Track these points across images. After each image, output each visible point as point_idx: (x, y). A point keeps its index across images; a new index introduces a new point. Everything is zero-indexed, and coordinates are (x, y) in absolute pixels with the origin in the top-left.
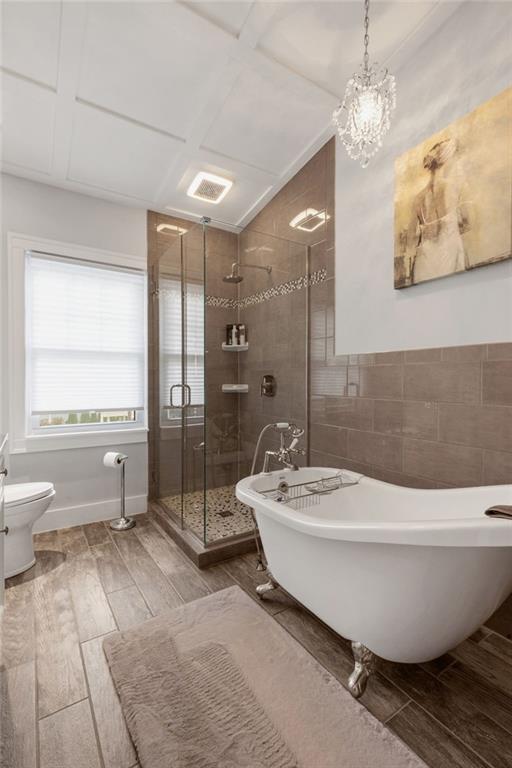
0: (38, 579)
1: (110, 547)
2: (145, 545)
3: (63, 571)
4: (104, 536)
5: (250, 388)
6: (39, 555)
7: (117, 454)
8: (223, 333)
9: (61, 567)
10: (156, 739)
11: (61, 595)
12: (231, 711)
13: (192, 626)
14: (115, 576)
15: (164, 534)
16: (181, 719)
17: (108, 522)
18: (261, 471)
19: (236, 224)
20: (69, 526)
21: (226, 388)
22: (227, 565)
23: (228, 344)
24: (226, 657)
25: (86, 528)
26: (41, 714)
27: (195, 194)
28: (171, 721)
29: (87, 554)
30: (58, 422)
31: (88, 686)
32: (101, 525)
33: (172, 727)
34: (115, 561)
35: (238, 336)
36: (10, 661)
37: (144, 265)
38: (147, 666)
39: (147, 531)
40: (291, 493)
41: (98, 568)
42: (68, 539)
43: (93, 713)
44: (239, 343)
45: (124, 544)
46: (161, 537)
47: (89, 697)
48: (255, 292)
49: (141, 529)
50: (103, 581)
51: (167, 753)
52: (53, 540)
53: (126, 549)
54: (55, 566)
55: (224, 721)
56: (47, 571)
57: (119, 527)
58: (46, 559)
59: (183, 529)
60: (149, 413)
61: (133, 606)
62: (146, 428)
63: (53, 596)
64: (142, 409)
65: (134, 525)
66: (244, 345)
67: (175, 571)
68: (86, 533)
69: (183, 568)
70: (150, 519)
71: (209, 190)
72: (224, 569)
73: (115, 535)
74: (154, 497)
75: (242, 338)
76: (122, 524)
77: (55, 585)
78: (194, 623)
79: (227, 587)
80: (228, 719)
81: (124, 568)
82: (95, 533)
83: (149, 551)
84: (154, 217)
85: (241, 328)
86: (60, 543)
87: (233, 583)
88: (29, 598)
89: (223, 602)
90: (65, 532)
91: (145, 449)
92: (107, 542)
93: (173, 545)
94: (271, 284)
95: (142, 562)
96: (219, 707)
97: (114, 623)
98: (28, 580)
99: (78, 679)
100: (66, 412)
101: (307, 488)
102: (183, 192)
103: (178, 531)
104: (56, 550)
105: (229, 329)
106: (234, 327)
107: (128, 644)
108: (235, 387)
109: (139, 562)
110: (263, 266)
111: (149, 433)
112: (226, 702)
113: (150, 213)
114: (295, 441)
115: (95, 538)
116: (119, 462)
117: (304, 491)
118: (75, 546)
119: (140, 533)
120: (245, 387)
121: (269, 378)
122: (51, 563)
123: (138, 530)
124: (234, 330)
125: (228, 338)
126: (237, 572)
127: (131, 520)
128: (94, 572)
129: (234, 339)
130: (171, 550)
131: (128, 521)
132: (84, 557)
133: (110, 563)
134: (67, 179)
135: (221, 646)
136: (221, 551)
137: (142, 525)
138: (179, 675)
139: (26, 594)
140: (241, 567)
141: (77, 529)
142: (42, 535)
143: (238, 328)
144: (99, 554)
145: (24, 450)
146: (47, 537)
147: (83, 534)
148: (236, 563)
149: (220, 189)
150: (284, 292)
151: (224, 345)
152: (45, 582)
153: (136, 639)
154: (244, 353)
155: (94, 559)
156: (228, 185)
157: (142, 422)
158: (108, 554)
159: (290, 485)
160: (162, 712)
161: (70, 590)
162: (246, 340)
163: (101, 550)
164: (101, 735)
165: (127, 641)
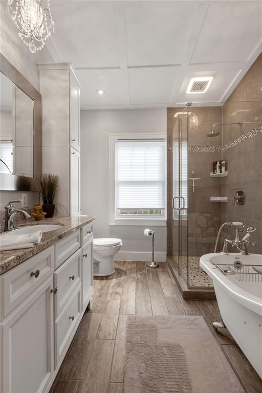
0: (114, 280)
1: (144, 275)
2: (160, 278)
3: (123, 280)
4: (143, 269)
5: (228, 199)
6: (117, 270)
7: (149, 230)
8: (211, 167)
9: (123, 278)
10: (134, 377)
11: (119, 290)
12: (174, 386)
13: (168, 328)
14: (142, 288)
15: (171, 275)
16: (148, 374)
17: (147, 262)
18: (221, 251)
19: (219, 101)
20: (131, 261)
21: (213, 199)
22: (200, 302)
23: (214, 173)
24: (182, 354)
25: (138, 262)
26: (97, 337)
27: (191, 91)
28: (143, 371)
29: (134, 275)
30: (145, 213)
31: (116, 335)
32: (144, 263)
33: (142, 375)
34: (144, 282)
35: (220, 168)
36: (95, 310)
37: (165, 136)
38: (142, 338)
39: (163, 271)
40: (244, 269)
41: (137, 283)
42: (129, 266)
43: (114, 348)
44: (221, 172)
45: (151, 275)
46: (169, 276)
47: (115, 340)
48: (232, 140)
49: (161, 269)
50: (137, 289)
51: (136, 387)
52: (123, 265)
53: (151, 277)
54: (121, 276)
55: (169, 389)
56: (117, 278)
57: (151, 266)
58: (119, 272)
59: (179, 275)
60: (167, 212)
61: (145, 306)
62: (166, 219)
63: (116, 289)
64: (164, 209)
65: (158, 266)
66: (224, 173)
67: (171, 296)
68: (137, 265)
69: (175, 296)
70: (167, 266)
71: (199, 86)
72: (198, 304)
73: (148, 269)
74: (170, 254)
75: (223, 169)
76: (152, 265)
77: (119, 285)
78: (170, 327)
79: (196, 315)
80: (172, 390)
81: (147, 286)
82: (140, 266)
83: (161, 282)
84: (171, 110)
85: (222, 163)
86: (125, 267)
87: (201, 314)
88: (108, 287)
89: (190, 322)
90: (129, 263)
91: (165, 229)
92: (144, 272)
93: (174, 282)
94: (242, 133)
95: (156, 286)
96: (169, 380)
97: (135, 311)
98: (110, 279)
99: (114, 330)
100: (149, 209)
101: (254, 268)
102: (184, 93)
103: (177, 275)
104: (124, 269)
105: (215, 164)
106: (218, 162)
107: (137, 323)
108: (218, 199)
109: (155, 286)
110: (236, 122)
111: (167, 221)
112: (174, 380)
113: (168, 109)
114: (248, 235)
115: (140, 269)
116: (150, 234)
117: (252, 271)
118: (131, 270)
119: (160, 272)
120: (226, 198)
121: (240, 193)
122: (120, 275)
123: (159, 270)
124: (218, 164)
125: (214, 169)
126: (206, 309)
127: (157, 264)
128: (134, 284)
129: (218, 170)
130: (172, 284)
131: (155, 264)
132: (133, 276)
133: (142, 282)
134: (130, 104)
135: (180, 346)
136: (198, 293)
137: (162, 268)
138: (154, 351)
139: (108, 285)
140: (209, 307)
141: (134, 262)
142: (120, 262)
143: (220, 163)
144: (139, 276)
145: (114, 224)
146: (122, 263)
147: (135, 265)
148: (206, 303)
149: (206, 83)
150: (251, 136)
151: (211, 174)
152: (115, 282)
153: (141, 323)
154: (225, 178)
155: (136, 278)
156: (210, 79)
157: (164, 216)
158: (142, 278)
159: (243, 264)
160: (140, 365)
161: (123, 289)
162: (226, 170)
163: (141, 275)
164: (114, 360)
165: (137, 322)
